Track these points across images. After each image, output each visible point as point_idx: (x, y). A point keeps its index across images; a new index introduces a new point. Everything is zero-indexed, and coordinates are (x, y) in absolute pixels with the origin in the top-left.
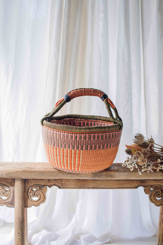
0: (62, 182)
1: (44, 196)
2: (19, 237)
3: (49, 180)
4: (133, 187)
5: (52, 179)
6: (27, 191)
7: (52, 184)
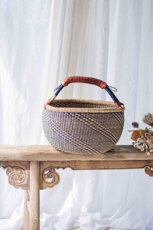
0: (76, 164)
1: (58, 178)
2: (35, 219)
3: (63, 162)
4: (140, 167)
5: (66, 161)
6: (42, 173)
7: (66, 166)
